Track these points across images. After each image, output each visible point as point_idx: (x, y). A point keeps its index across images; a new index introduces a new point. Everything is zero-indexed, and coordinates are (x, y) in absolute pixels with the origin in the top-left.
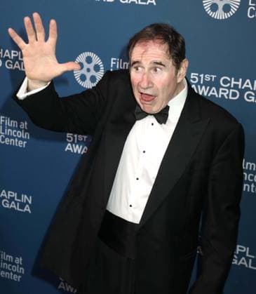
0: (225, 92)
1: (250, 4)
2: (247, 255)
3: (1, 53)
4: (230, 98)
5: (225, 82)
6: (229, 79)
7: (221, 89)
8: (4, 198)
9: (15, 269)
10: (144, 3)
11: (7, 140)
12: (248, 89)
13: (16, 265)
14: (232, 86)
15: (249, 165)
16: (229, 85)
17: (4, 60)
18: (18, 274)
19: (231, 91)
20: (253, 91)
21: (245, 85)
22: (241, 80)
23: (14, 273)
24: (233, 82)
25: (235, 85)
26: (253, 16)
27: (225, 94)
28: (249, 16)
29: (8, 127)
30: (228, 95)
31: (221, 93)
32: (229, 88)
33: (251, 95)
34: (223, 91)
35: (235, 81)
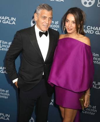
0: (89, 31)
1: (98, 2)
2: (95, 84)
3: (1, 18)
4: (90, 33)
5: (89, 28)
6: (90, 27)
7: (87, 30)
8: (1, 69)
9: (6, 94)
10: (59, 1)
11: (3, 49)
12: (97, 30)
13: (6, 93)
14: (91, 29)
15: (96, 55)
16: (90, 29)
17: (2, 20)
18: (7, 96)
19: (91, 31)
20: (98, 31)
21: (96, 29)
22: (94, 27)
23: (5, 96)
24: (91, 28)
25: (92, 29)
26: (99, 6)
27: (89, 32)
28: (98, 6)
29: (3, 44)
30: (90, 32)
31: (87, 31)
32: (90, 30)
33: (98, 32)
34: (88, 31)
35: (92, 27)
